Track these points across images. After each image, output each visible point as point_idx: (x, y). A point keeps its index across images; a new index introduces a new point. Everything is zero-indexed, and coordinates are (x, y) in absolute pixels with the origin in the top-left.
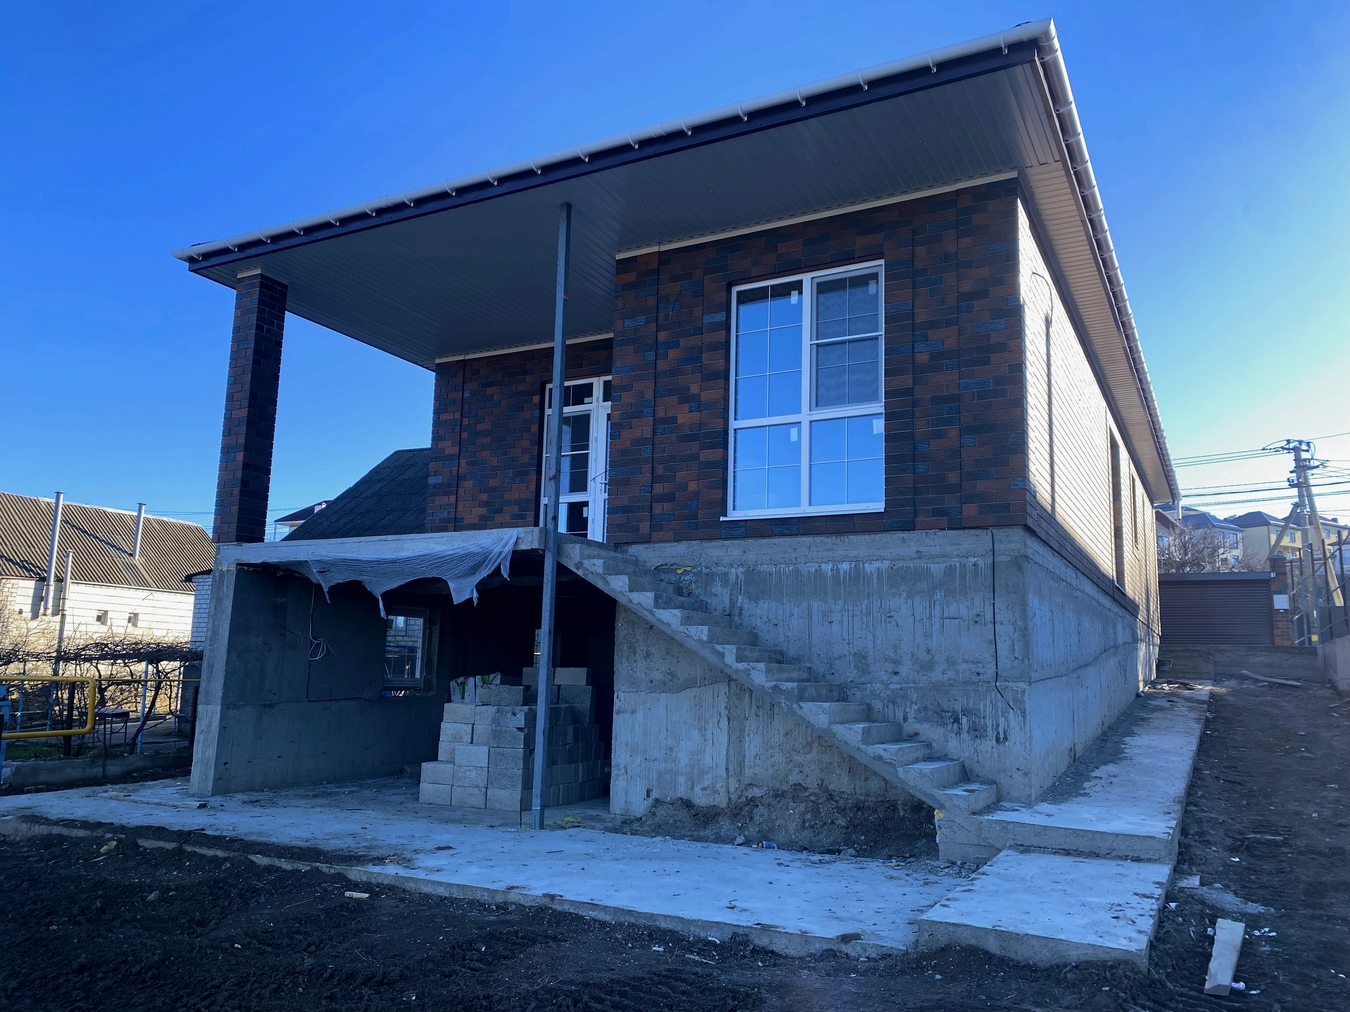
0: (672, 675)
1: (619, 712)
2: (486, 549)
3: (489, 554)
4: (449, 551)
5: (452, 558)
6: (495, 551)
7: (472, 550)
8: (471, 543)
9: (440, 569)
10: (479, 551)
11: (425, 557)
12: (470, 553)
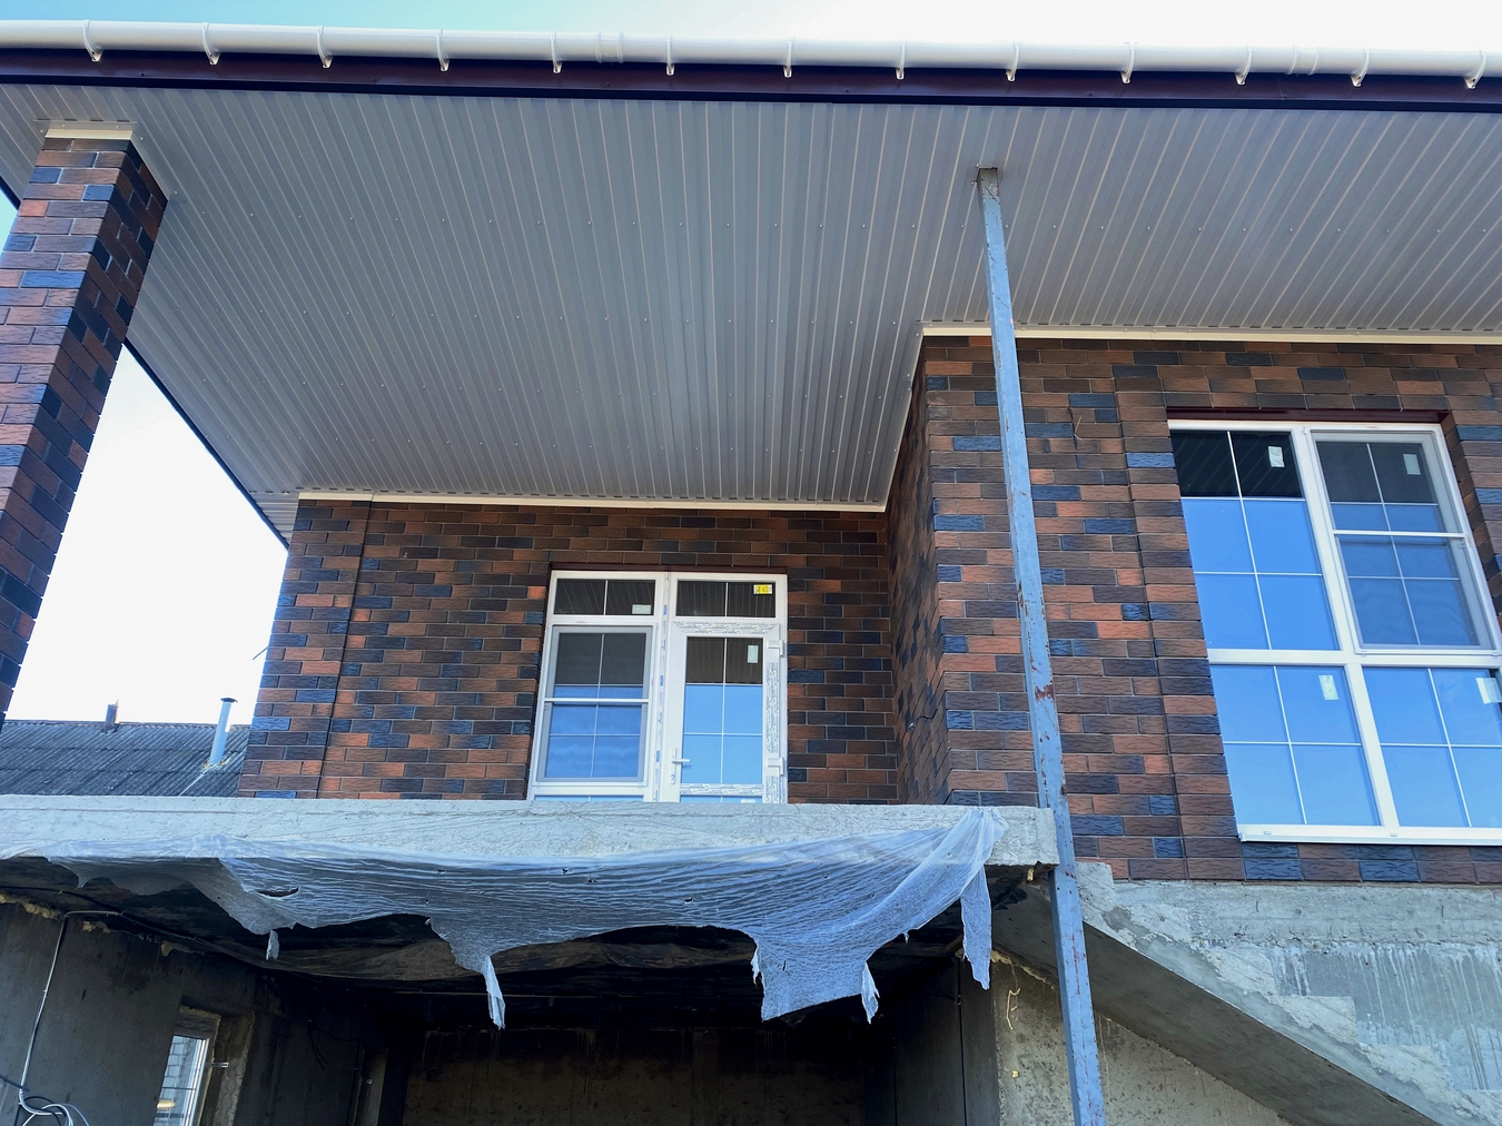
2: (892, 856)
3: (905, 870)
4: (762, 856)
5: (779, 876)
6: (925, 863)
7: (843, 857)
8: (834, 838)
9: (737, 905)
10: (869, 862)
11: (686, 869)
12: (837, 867)
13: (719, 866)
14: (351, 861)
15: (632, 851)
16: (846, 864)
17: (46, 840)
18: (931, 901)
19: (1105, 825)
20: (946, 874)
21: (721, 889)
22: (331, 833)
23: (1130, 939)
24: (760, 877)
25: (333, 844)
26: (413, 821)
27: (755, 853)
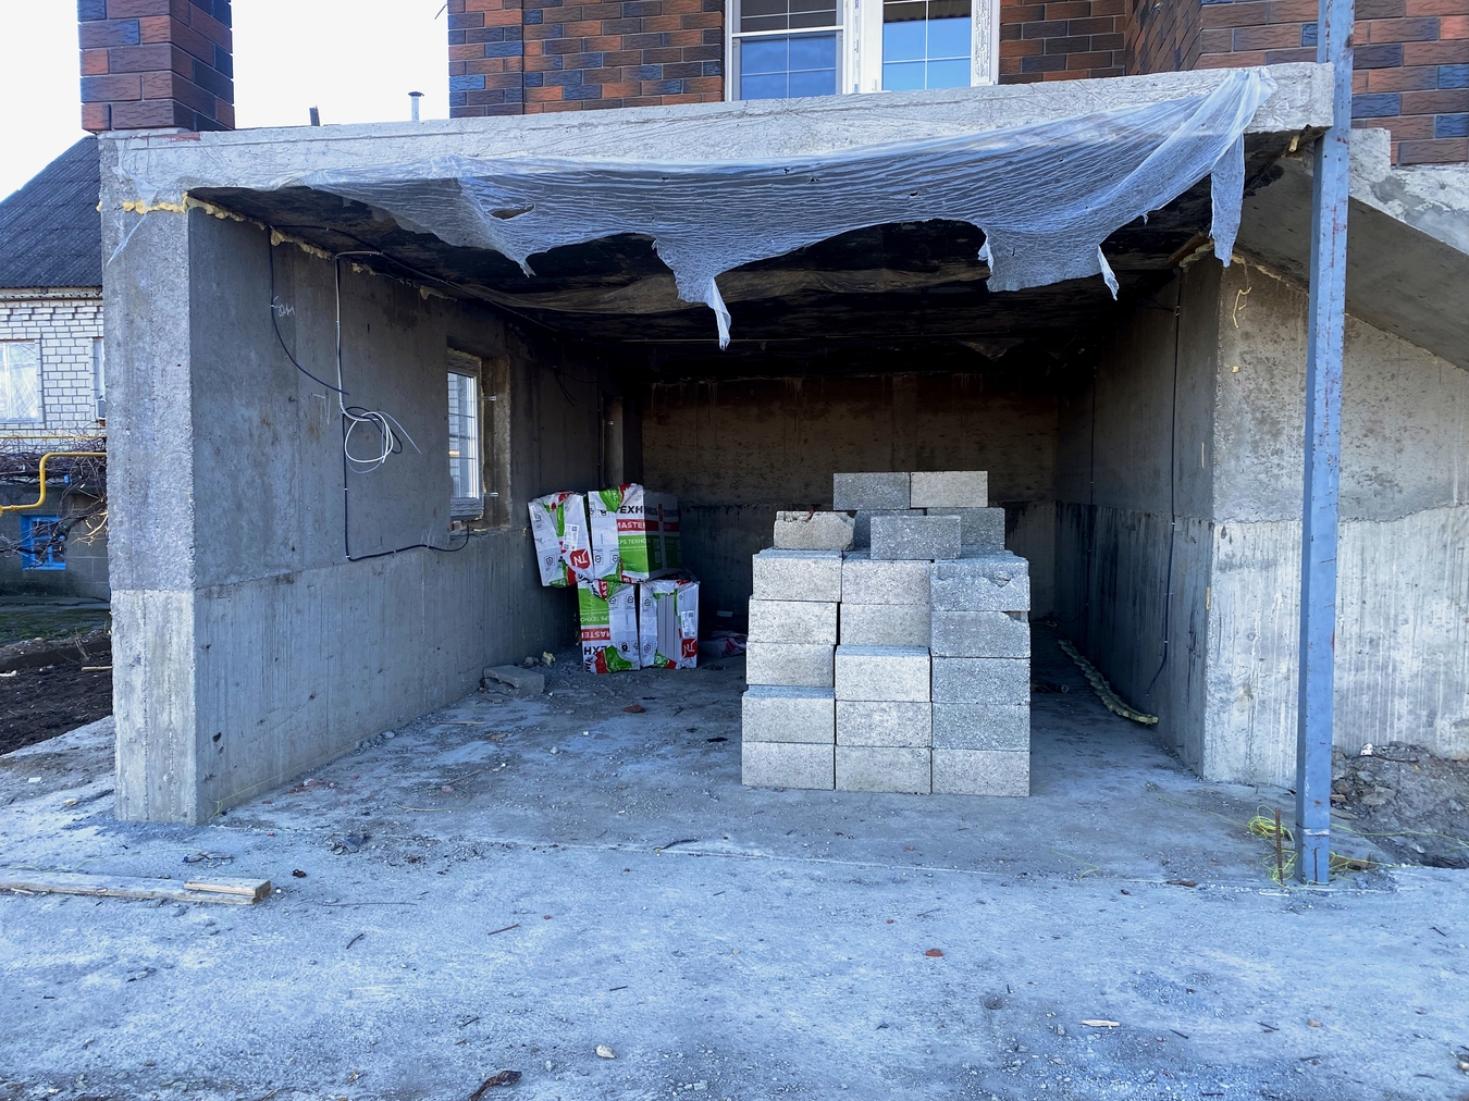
0: (1383, 481)
1: (1227, 566)
2: (1136, 132)
3: (1149, 147)
4: (992, 142)
5: (1010, 163)
6: (1174, 137)
7: (1081, 137)
8: (1072, 117)
9: (965, 195)
10: (1111, 140)
11: (911, 162)
12: (1075, 148)
13: (946, 157)
14: (579, 173)
15: (854, 146)
16: (1084, 145)
17: (304, 170)
18: (1176, 179)
19: (1378, 105)
20: (1195, 148)
21: (947, 181)
22: (555, 147)
23: (1399, 210)
24: (991, 164)
25: (559, 157)
26: (632, 130)
27: (984, 139)
